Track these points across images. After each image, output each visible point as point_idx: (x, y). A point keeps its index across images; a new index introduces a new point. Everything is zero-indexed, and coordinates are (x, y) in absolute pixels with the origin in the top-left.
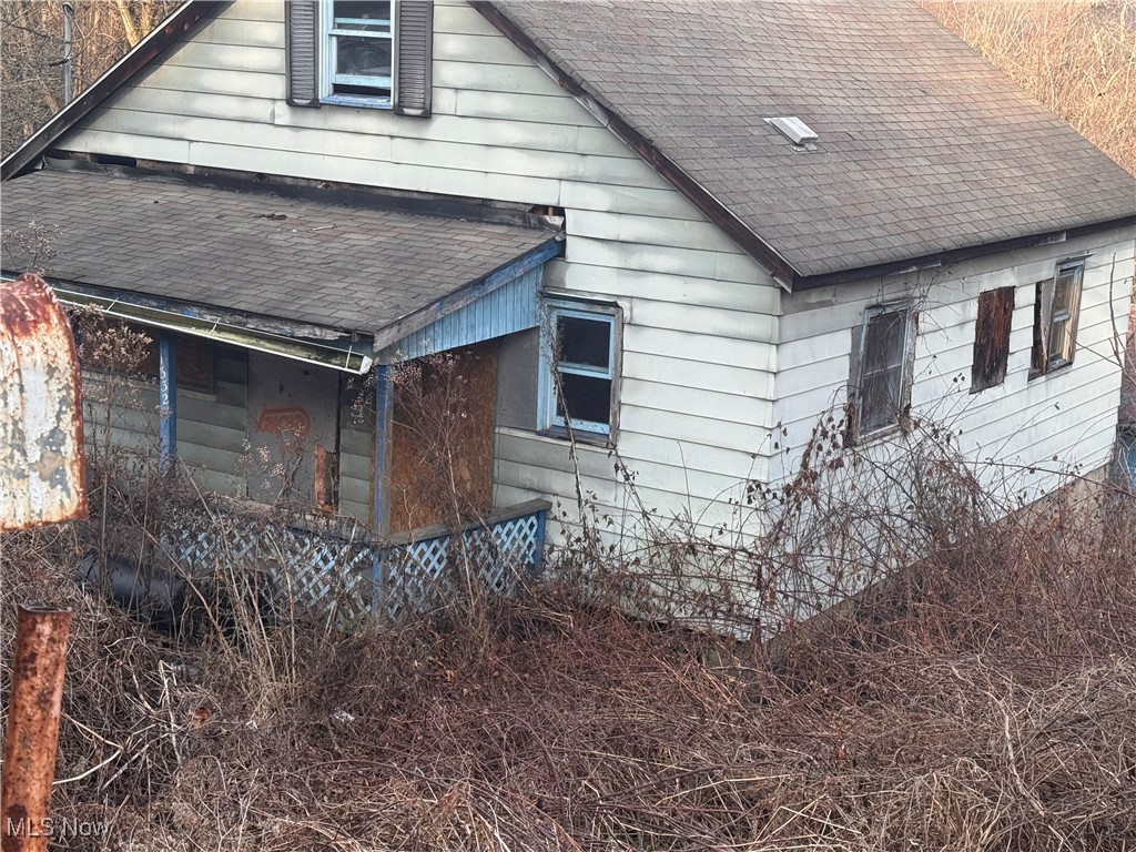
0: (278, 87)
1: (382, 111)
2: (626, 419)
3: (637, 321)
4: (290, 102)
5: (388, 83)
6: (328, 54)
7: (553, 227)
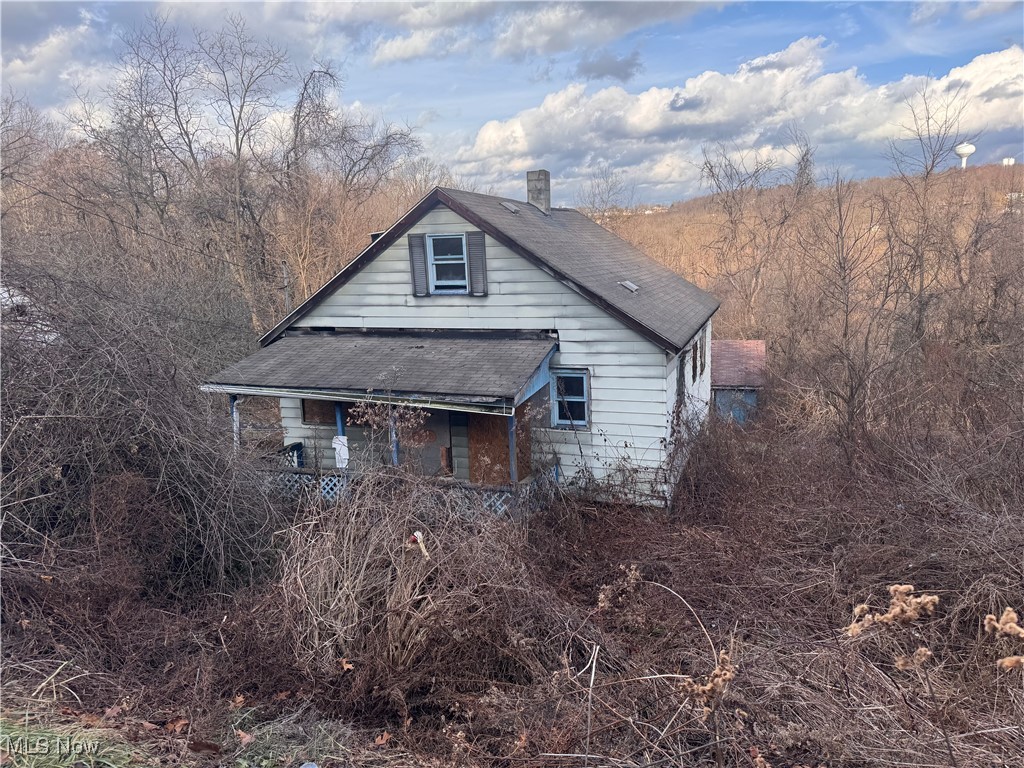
0: (408, 289)
1: (463, 295)
2: (595, 418)
3: (597, 375)
4: (415, 295)
5: (465, 282)
6: (432, 272)
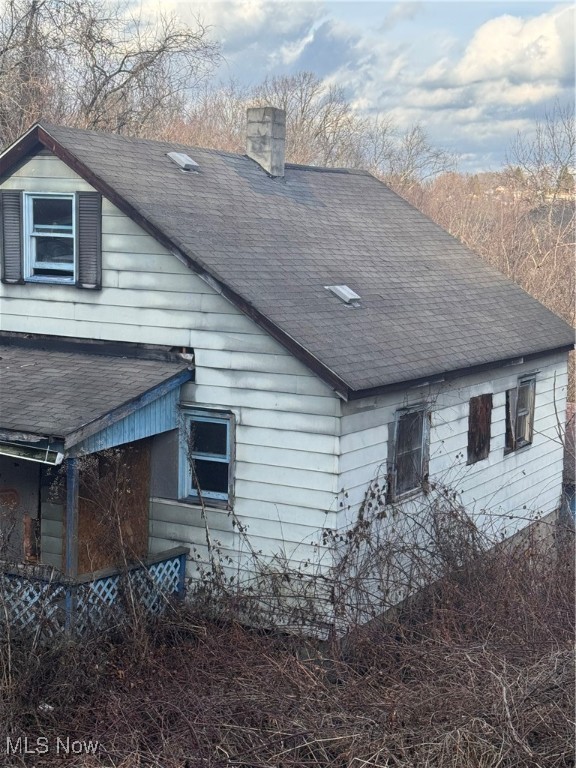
1: (67, 286)
2: (239, 490)
3: (245, 423)
4: (4, 281)
5: (72, 267)
6: (30, 249)
7: (186, 361)
